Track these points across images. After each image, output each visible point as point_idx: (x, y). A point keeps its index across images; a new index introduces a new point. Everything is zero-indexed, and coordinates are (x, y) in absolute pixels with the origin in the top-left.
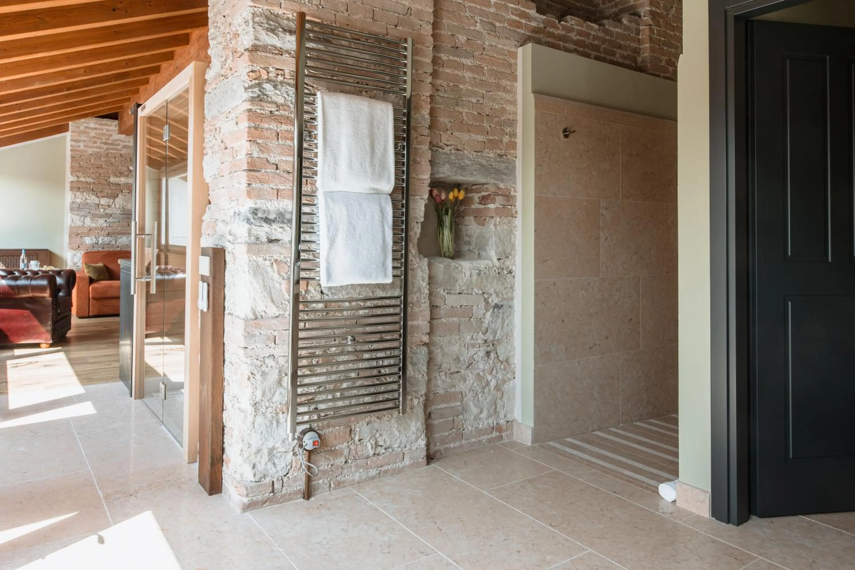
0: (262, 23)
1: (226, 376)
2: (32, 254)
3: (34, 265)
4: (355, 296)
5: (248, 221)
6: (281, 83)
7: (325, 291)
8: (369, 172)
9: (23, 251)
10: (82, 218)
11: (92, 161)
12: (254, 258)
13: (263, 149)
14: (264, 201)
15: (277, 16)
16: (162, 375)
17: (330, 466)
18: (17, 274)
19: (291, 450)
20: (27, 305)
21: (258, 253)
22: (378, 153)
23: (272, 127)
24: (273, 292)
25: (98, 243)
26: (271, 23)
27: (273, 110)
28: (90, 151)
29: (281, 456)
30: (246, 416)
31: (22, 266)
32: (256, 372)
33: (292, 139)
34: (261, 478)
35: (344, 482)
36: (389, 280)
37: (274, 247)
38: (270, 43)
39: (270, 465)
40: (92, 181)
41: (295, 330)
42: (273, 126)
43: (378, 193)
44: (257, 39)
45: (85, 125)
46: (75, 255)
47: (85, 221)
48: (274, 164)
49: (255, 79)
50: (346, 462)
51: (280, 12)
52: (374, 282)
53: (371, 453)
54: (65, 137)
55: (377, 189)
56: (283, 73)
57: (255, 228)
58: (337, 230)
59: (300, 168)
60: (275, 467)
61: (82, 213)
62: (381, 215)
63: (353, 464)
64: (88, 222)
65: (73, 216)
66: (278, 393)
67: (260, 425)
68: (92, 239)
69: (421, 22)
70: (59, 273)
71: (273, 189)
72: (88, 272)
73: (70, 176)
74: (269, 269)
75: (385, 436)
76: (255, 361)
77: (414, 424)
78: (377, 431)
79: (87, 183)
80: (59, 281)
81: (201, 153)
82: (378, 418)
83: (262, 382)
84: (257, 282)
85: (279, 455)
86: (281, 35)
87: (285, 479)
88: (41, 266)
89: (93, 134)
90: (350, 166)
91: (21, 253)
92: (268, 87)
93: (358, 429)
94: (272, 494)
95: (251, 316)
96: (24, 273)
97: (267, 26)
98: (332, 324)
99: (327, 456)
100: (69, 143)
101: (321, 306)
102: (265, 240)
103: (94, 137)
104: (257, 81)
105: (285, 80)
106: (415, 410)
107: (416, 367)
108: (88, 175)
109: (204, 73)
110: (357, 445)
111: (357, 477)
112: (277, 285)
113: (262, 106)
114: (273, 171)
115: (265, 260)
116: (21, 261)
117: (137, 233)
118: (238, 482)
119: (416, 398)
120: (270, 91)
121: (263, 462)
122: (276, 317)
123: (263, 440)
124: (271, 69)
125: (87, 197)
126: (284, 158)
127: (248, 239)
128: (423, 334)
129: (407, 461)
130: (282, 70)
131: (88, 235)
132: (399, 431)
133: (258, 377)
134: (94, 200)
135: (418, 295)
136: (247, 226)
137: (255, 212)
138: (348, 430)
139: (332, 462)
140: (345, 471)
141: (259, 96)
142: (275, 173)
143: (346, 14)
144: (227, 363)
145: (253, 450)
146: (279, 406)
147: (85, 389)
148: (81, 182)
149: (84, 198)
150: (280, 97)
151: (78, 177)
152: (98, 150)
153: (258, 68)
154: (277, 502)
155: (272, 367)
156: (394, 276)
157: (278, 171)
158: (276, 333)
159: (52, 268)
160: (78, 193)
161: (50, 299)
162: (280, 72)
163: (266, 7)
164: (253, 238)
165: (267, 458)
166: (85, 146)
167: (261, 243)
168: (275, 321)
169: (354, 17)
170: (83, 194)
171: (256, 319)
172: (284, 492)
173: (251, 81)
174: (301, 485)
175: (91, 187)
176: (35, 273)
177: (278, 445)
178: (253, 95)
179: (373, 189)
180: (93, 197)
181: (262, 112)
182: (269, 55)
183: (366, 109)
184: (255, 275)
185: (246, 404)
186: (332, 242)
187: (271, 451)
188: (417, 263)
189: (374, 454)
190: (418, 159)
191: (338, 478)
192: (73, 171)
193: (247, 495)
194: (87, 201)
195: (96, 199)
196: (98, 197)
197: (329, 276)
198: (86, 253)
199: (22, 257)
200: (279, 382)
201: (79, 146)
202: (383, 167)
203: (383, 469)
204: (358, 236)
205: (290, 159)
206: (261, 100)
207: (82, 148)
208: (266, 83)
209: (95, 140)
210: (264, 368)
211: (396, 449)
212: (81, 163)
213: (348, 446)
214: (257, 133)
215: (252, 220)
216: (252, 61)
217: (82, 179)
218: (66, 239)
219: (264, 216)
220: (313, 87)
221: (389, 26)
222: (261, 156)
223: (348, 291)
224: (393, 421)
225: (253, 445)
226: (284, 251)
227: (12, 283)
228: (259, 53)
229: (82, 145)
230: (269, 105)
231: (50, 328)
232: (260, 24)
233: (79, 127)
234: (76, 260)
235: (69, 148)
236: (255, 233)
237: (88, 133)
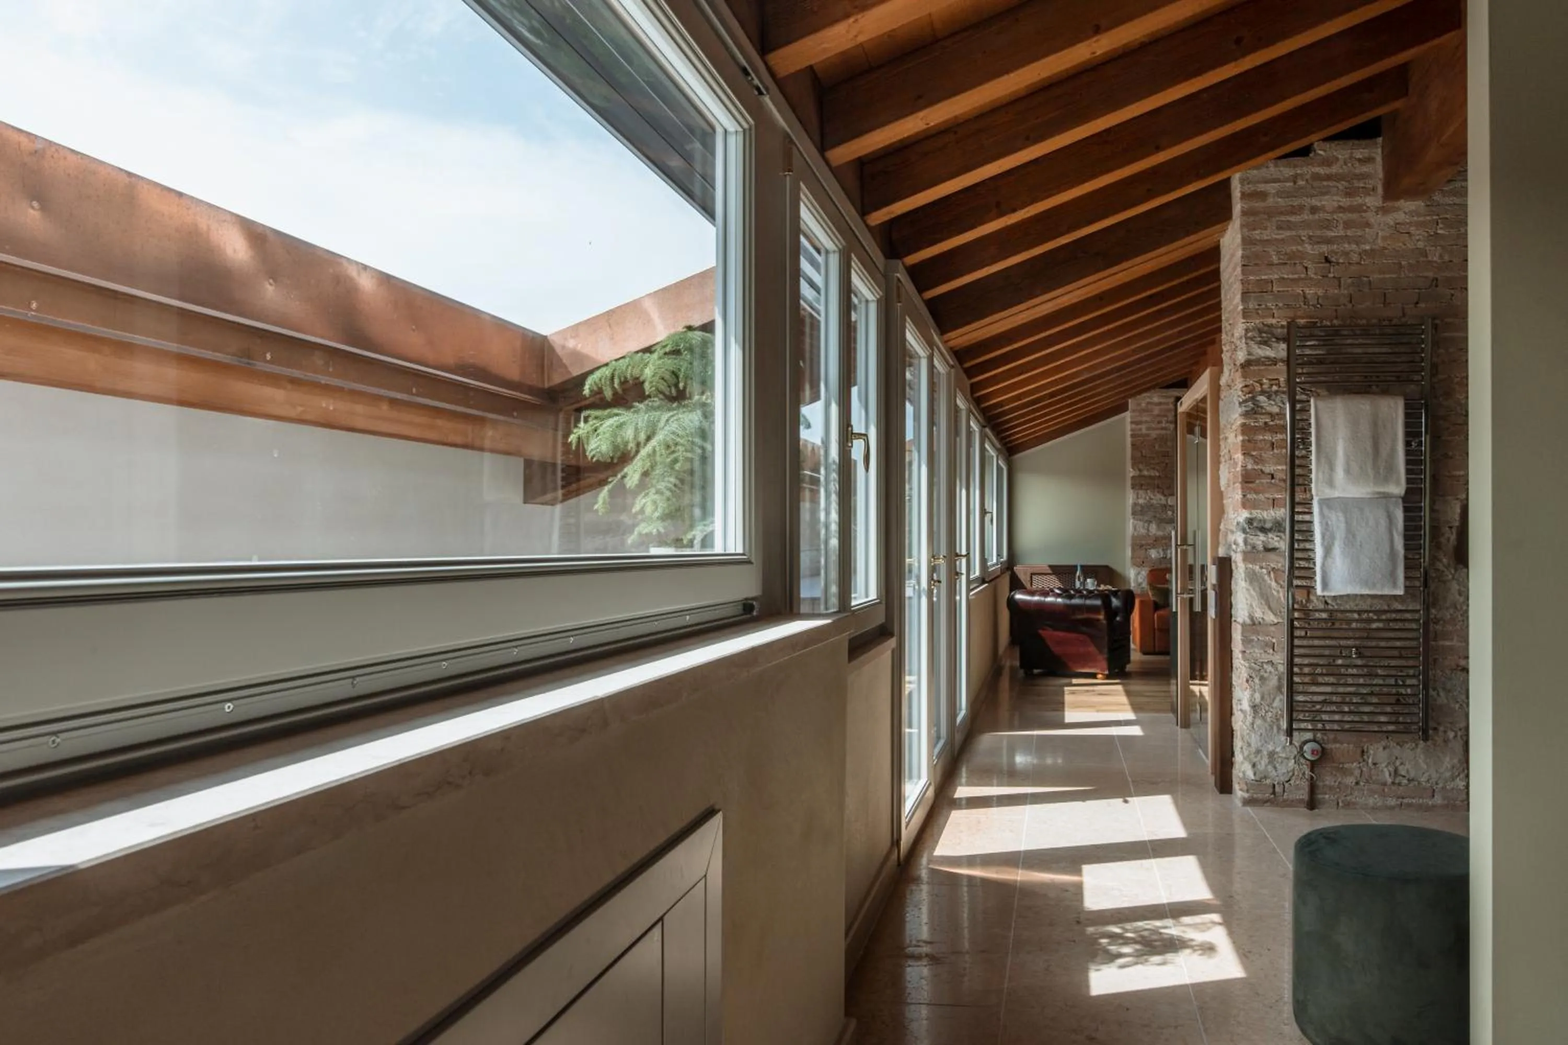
0: (1255, 337)
1: (1234, 683)
2: (1089, 571)
3: (1090, 584)
4: (1365, 607)
5: (1244, 531)
6: (1276, 392)
7: (1329, 601)
8: (1372, 476)
9: (1079, 568)
10: (1146, 525)
11: (1157, 447)
12: (1251, 566)
13: (1258, 460)
14: (1259, 511)
15: (1270, 326)
16: (1198, 694)
17: (1337, 784)
18: (1072, 592)
19: (1292, 757)
20: (1084, 629)
21: (1253, 562)
22: (1384, 452)
23: (1266, 438)
24: (1271, 600)
25: (1166, 558)
26: (1264, 335)
27: (1267, 420)
28: (1154, 434)
29: (1282, 762)
30: (1245, 716)
31: (1078, 584)
32: (1253, 675)
33: (1286, 448)
34: (1261, 779)
35: (1354, 804)
36: (1400, 592)
37: (1272, 556)
38: (1263, 355)
39: (1270, 768)
40: (1157, 474)
41: (1292, 637)
42: (1268, 437)
43: (1386, 496)
44: (1250, 354)
45: (1148, 400)
46: (1139, 573)
47: (1150, 529)
48: (1269, 474)
49: (1249, 393)
50: (1357, 783)
51: (1274, 321)
52: (1379, 593)
53: (1389, 780)
54: (1124, 418)
55: (1384, 493)
56: (1277, 382)
57: (1252, 537)
58: (1333, 538)
59: (1293, 476)
60: (1276, 771)
61: (1146, 518)
62: (1388, 520)
63: (1366, 787)
64: (1153, 528)
65: (1136, 522)
66: (1278, 699)
67: (1259, 727)
68: (1158, 552)
69: (1452, 292)
70: (1115, 594)
71: (1268, 499)
72: (1153, 595)
73: (1131, 470)
74: (1266, 577)
75: (1408, 766)
76: (1253, 664)
77: (1448, 759)
78: (1397, 758)
79: (1150, 477)
80: (1115, 602)
81: (1217, 463)
82: (1398, 744)
83: (1261, 687)
84: (1254, 589)
85: (1280, 760)
86: (1275, 345)
87: (1287, 785)
88: (1098, 585)
89: (1156, 411)
90: (1348, 471)
91: (1077, 570)
92: (1262, 398)
93: (1372, 752)
94: (1272, 796)
95: (1248, 621)
96: (1078, 591)
97: (1259, 339)
98: (1335, 634)
99: (1334, 773)
100: (1128, 427)
101: (1324, 615)
102: (1261, 548)
103: (1158, 416)
104: (1250, 395)
105: (1281, 389)
106: (1450, 745)
107: (1451, 694)
108: (1152, 466)
109: (1219, 379)
110: (1371, 769)
111: (1371, 801)
112: (1275, 593)
113: (1256, 419)
114: (1269, 481)
115: (1262, 568)
116: (1077, 580)
117: (1179, 543)
118: (1241, 779)
119: (1452, 730)
120: (1265, 402)
121: (1263, 763)
122: (1275, 624)
123: (1263, 742)
124: (1265, 381)
125: (1152, 497)
126: (1280, 468)
127: (1244, 548)
128: (1460, 658)
129: (1438, 800)
130: (1276, 379)
131: (1154, 547)
132: (1427, 764)
133: (1257, 680)
134: (1161, 499)
135: (1451, 611)
136: (1243, 536)
137: (1250, 521)
138: (1359, 751)
139: (1339, 780)
140: (1356, 793)
141: (1253, 409)
142: (1271, 483)
143: (1350, 306)
144: (1234, 669)
145: (1253, 750)
146: (1280, 712)
147: (1136, 716)
148: (1144, 476)
149: (1148, 498)
150: (1275, 407)
151: (1140, 470)
152: (1164, 432)
153: (1251, 382)
154: (1277, 805)
155: (1270, 672)
156: (1406, 587)
157: (1273, 481)
158: (1274, 640)
159: (1110, 587)
160: (1141, 492)
161: (1104, 622)
162: (1274, 382)
163: (1257, 321)
164: (1249, 547)
165: (1267, 761)
166: (1148, 429)
167: (1258, 551)
168: (1273, 629)
169: (1360, 306)
170: (1147, 493)
171: (1254, 624)
172: (1285, 797)
173: (1245, 396)
174: (1304, 794)
175: (1156, 482)
176: (1090, 592)
177: (1278, 750)
178: (1247, 409)
179: (1379, 493)
180: (1159, 496)
181: (1256, 424)
182: (1263, 368)
183: (1368, 407)
184: (1251, 583)
185: (1246, 706)
186: (1328, 551)
187: (1272, 755)
188: (1451, 574)
189: (1393, 783)
190: (1450, 454)
191: (1348, 798)
192: (1135, 462)
193: (1248, 791)
194: (1152, 501)
195: (1163, 498)
196: (1165, 496)
197: (1325, 585)
198: (1151, 571)
199: (1078, 573)
200: (1279, 688)
201: (1140, 429)
202: (1390, 468)
203: (1405, 801)
204: (1359, 543)
205: (1284, 467)
206: (1255, 413)
207: (1144, 431)
208: (1260, 395)
209: (1159, 419)
210: (1262, 673)
211: (1424, 784)
212: (1144, 452)
213: (1360, 767)
214: (1252, 445)
215: (1248, 530)
216: (1244, 376)
217: (1146, 473)
218: (1129, 553)
219: (1260, 525)
220: (1311, 391)
221: (1405, 306)
222: (1256, 467)
223: (1357, 602)
224: (1419, 750)
225: (1253, 745)
226: (1282, 560)
227: (1068, 602)
228: (1252, 368)
229: (1143, 427)
230: (1262, 417)
231: (1106, 656)
232: (1252, 339)
233: (1139, 404)
234: (1140, 580)
235: (1129, 433)
236: (1252, 542)
237: (1151, 411)
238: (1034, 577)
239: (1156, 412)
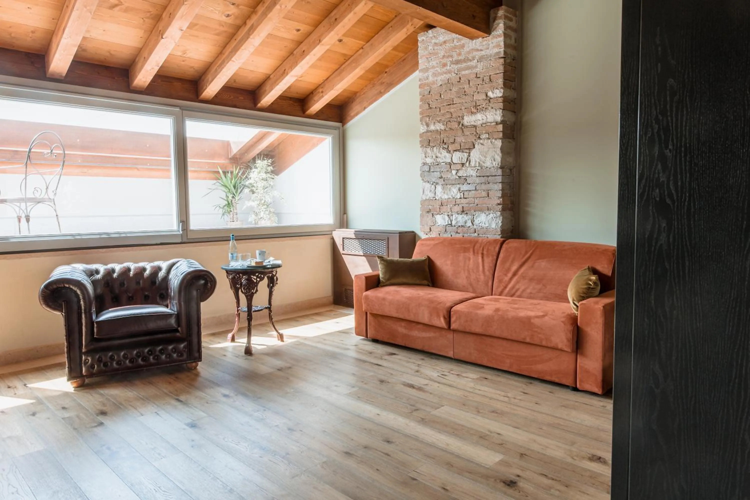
10: (433, 186)
11: (442, 96)
25: (451, 225)
28: (441, 79)
40: (443, 127)
47: (437, 191)
54: (414, 79)
61: (433, 179)
64: (440, 191)
65: (424, 184)
68: (444, 219)
73: (420, 125)
79: (437, 131)
89: (442, 52)
103: (444, 57)
108: (439, 119)
125: (438, 154)
131: (440, 212)
134: (445, 157)
148: (431, 131)
149: (434, 156)
151: (428, 125)
152: (449, 76)
160: (428, 150)
166: (435, 75)
170: (433, 150)
175: (442, 137)
180: (444, 153)
192: (423, 116)
194: (438, 160)
195: (448, 155)
196: (449, 152)
207: (431, 79)
209: (444, 61)
217: (432, 127)
229: (431, 74)
237: (436, 54)
238: (345, 240)
239: (442, 54)
